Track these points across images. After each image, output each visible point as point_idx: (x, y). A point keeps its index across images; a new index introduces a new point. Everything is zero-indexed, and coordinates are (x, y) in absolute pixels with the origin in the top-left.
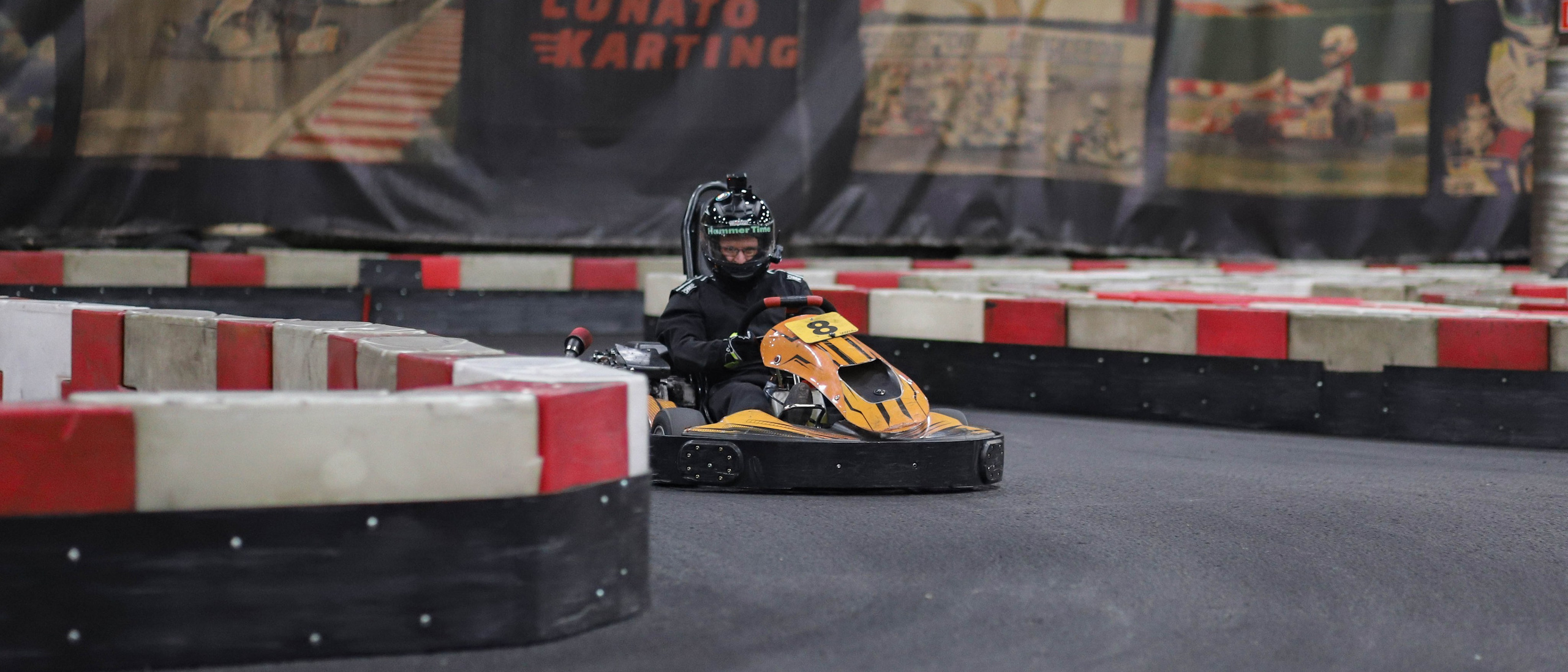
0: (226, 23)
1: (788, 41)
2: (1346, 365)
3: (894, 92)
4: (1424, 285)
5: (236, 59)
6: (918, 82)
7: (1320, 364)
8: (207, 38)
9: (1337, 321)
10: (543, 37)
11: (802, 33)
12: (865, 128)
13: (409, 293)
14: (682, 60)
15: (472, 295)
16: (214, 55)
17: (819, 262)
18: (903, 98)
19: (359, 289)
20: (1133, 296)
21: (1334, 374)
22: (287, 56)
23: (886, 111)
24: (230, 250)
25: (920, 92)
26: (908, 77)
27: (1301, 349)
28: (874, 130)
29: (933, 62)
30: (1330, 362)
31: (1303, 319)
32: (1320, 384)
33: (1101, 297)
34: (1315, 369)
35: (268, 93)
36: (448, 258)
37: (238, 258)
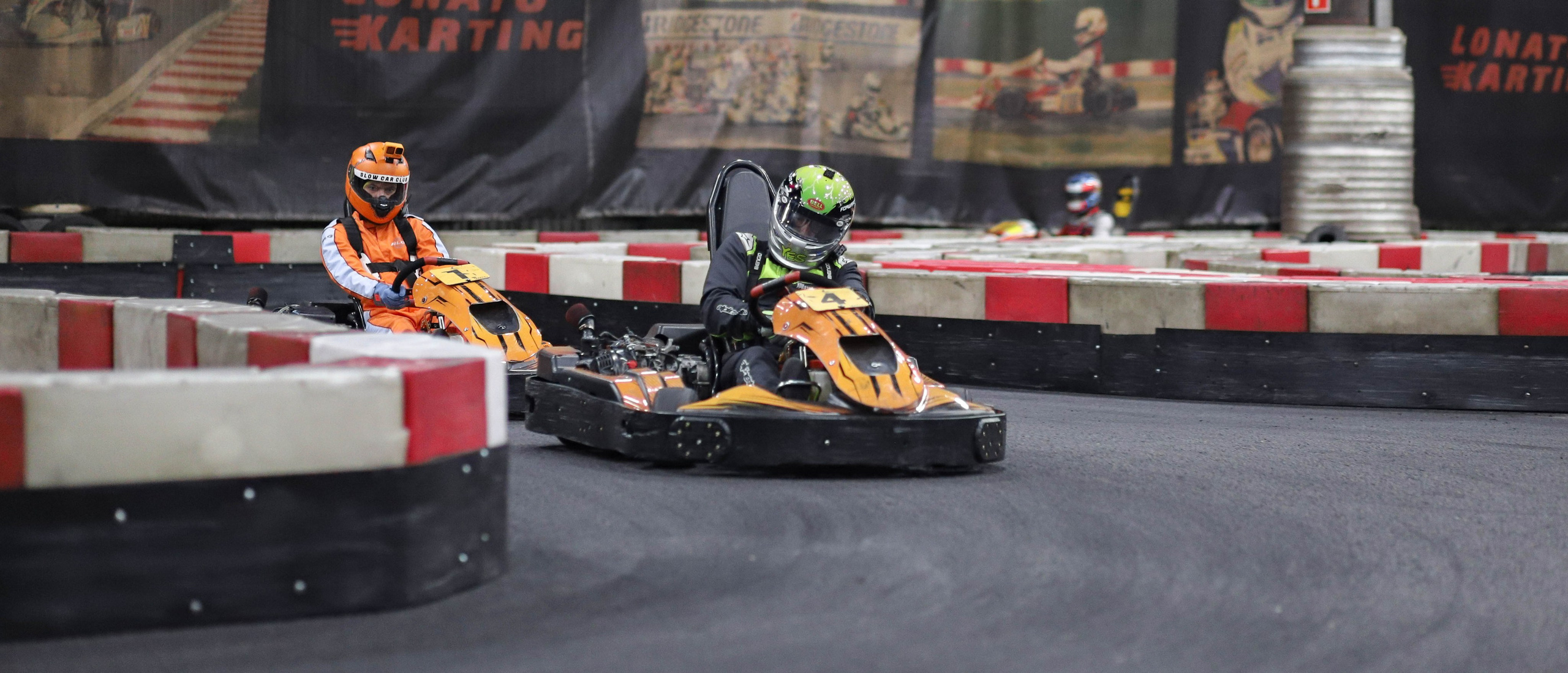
0: (42, 12)
1: (577, 25)
2: (1123, 328)
3: (677, 73)
4: (1184, 251)
5: (53, 45)
6: (699, 63)
7: (1098, 328)
8: (24, 26)
9: (1113, 286)
10: (346, 22)
11: (587, 17)
12: (648, 106)
13: (219, 266)
14: (477, 45)
15: (282, 268)
16: (31, 41)
17: (611, 234)
18: (684, 78)
19: (172, 264)
20: (917, 265)
21: (1110, 336)
22: (105, 43)
23: (669, 89)
24: (46, 229)
25: (702, 72)
26: (689, 58)
27: (1081, 314)
28: (656, 109)
29: (712, 44)
30: (1107, 327)
31: (1081, 286)
32: (1098, 347)
33: (886, 266)
34: (1092, 332)
35: (84, 78)
36: (258, 233)
37: (56, 235)
